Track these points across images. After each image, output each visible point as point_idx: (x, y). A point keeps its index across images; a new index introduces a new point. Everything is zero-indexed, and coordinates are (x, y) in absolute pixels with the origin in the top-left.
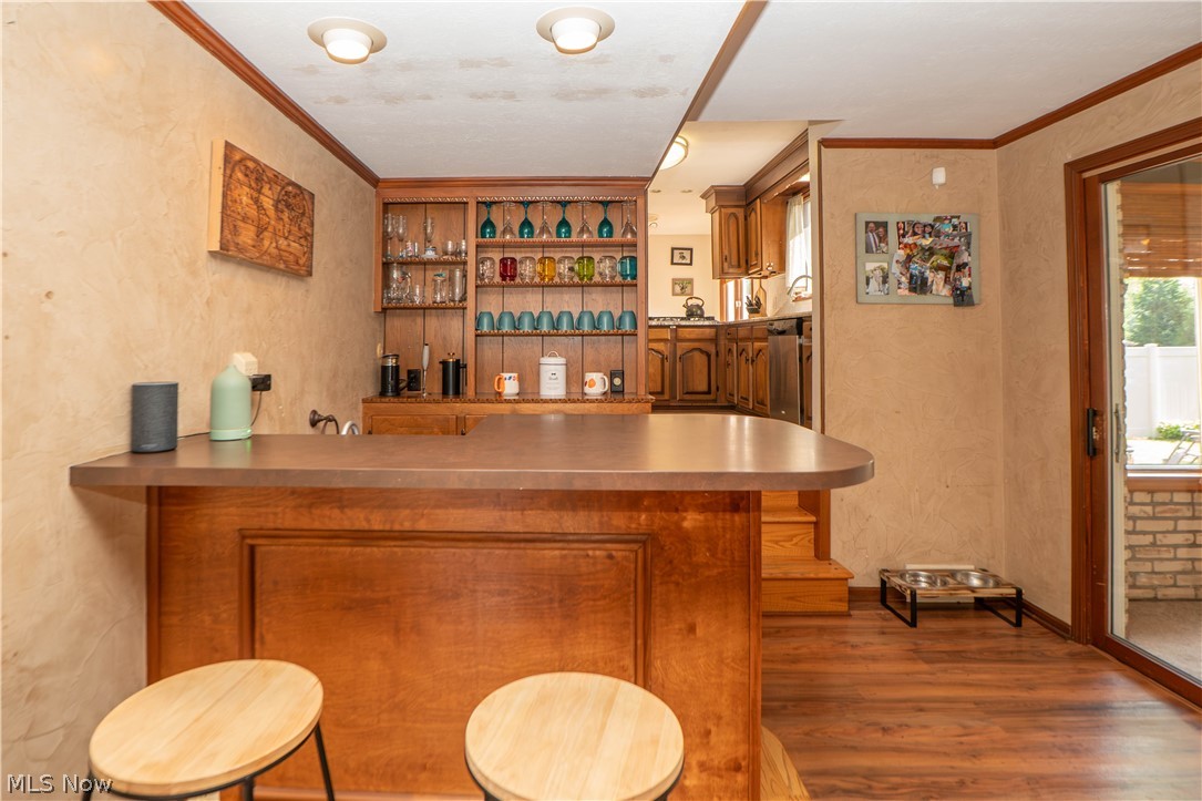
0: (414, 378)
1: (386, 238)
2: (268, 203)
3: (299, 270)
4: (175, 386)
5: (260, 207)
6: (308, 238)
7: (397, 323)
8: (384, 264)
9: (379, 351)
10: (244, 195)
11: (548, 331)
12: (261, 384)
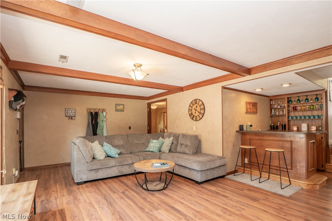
0: (277, 128)
1: (271, 105)
2: (251, 106)
3: (256, 113)
4: (243, 125)
5: (250, 107)
6: (257, 109)
7: (274, 118)
8: (271, 109)
9: (271, 123)
10: (248, 106)
11: (304, 119)
12: (251, 126)
